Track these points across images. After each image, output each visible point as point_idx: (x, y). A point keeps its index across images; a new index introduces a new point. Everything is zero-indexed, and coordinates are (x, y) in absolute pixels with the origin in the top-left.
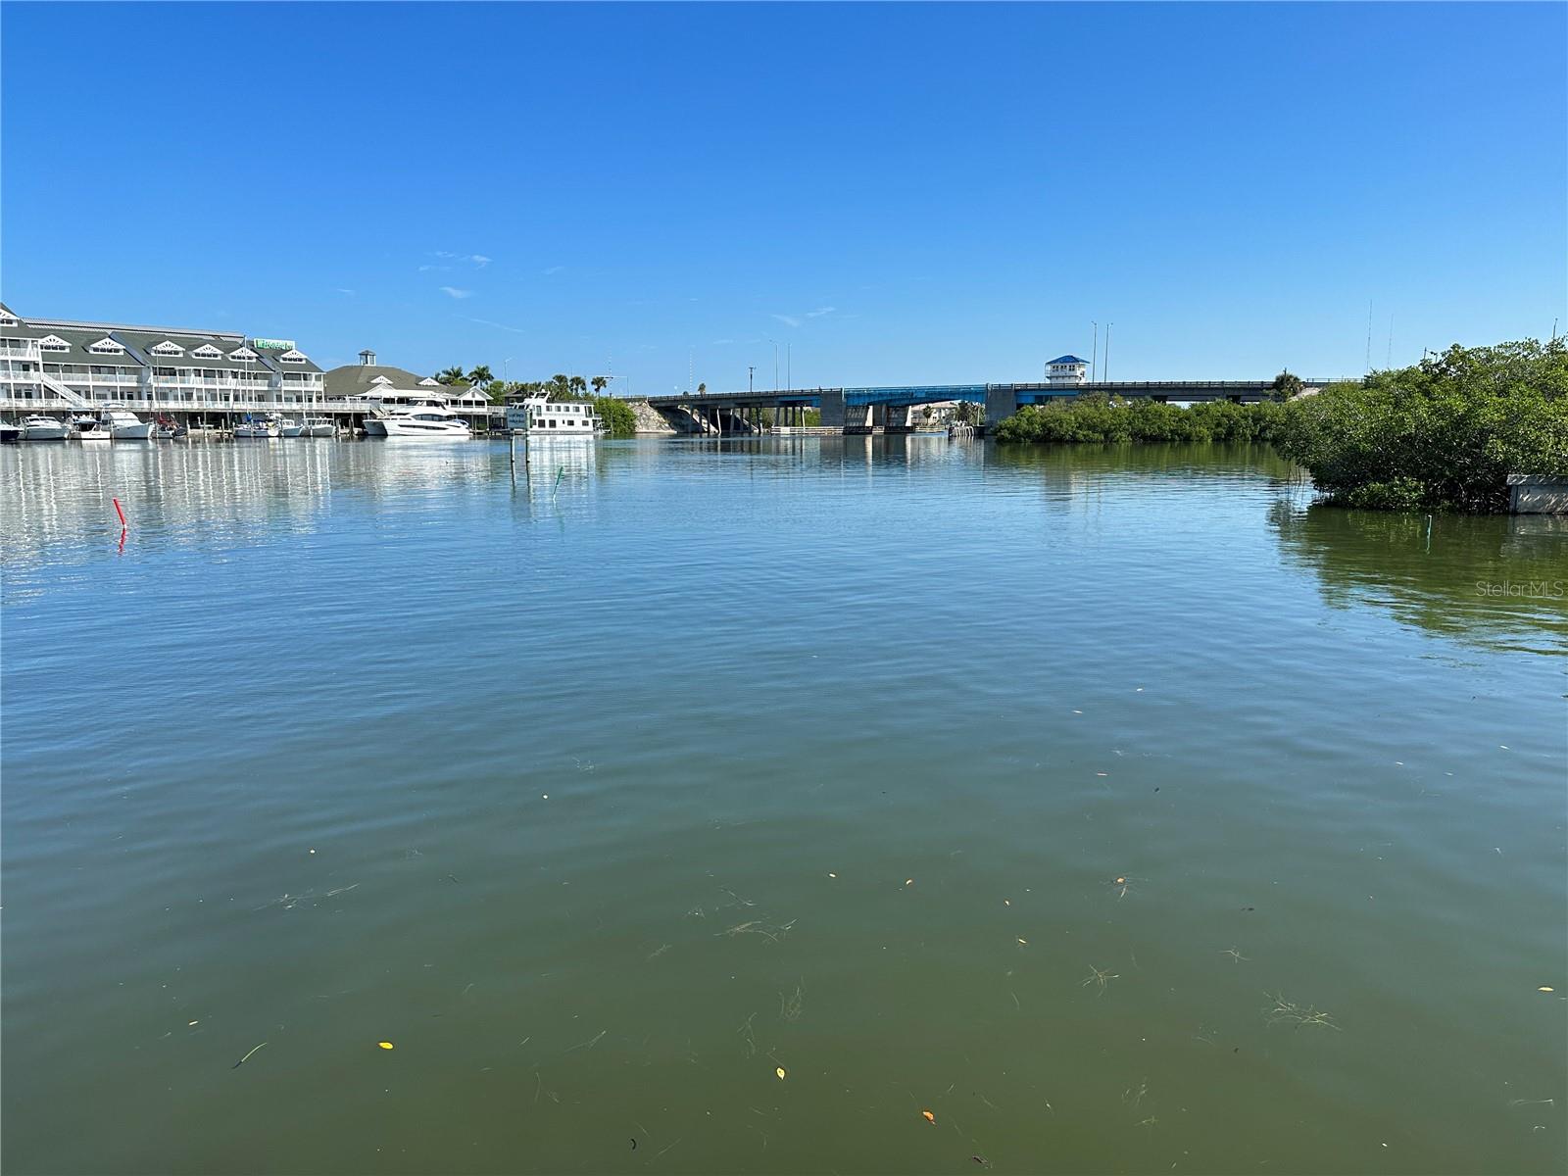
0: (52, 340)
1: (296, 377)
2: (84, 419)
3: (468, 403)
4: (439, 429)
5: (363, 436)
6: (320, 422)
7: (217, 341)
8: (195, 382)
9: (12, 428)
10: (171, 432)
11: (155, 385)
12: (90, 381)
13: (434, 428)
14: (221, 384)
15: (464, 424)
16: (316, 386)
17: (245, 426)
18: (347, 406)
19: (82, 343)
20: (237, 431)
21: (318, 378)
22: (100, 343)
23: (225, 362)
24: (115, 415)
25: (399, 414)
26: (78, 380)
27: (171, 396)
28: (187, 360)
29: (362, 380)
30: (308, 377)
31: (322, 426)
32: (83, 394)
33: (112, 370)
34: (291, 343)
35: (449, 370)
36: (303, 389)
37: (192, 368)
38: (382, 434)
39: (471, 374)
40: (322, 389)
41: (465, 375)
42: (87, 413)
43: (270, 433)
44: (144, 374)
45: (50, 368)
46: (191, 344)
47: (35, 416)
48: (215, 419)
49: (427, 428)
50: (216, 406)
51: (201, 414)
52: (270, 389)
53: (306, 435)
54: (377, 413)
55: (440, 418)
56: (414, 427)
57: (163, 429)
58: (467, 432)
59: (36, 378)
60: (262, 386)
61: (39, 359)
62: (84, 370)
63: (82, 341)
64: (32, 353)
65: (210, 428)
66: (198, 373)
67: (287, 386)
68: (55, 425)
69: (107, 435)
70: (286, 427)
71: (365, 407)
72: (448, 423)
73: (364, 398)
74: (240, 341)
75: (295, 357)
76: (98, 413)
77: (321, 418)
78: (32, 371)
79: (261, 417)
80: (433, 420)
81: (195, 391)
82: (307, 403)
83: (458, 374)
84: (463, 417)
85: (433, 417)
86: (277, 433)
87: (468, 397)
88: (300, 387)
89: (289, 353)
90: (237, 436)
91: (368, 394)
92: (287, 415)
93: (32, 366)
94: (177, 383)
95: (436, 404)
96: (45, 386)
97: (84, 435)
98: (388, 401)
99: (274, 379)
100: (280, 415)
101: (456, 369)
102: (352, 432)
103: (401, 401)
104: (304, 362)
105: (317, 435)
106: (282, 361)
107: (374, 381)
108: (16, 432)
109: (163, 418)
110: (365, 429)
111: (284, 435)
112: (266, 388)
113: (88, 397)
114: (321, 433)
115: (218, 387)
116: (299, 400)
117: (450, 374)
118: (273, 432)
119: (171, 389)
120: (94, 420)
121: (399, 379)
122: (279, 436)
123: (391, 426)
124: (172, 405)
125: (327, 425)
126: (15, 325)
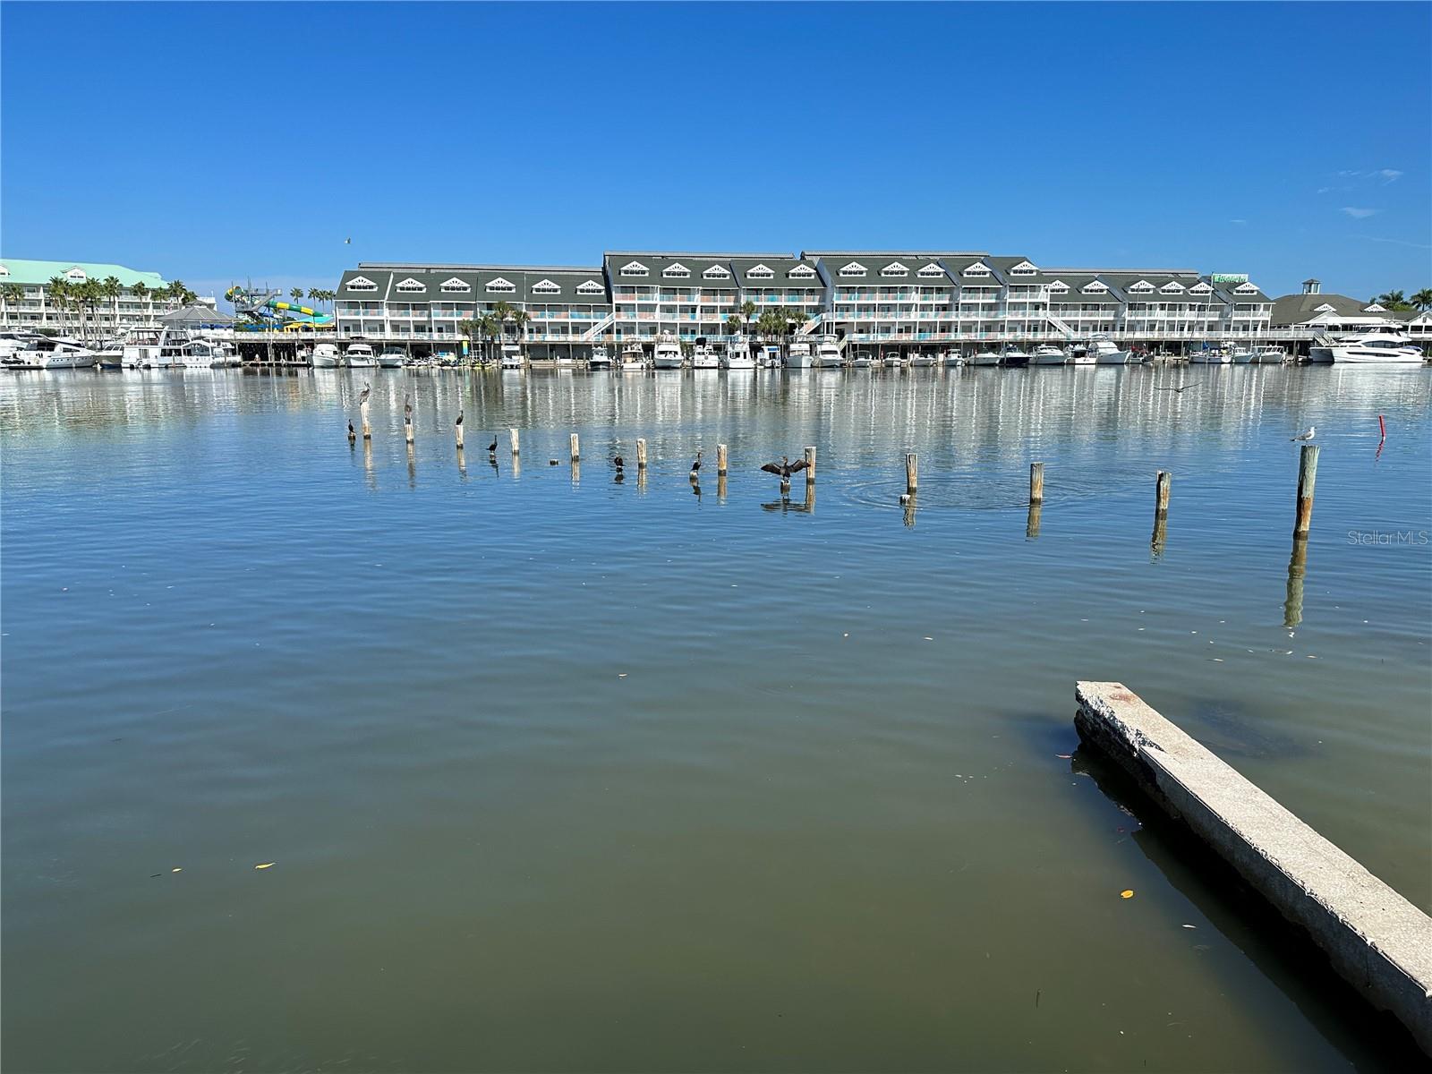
0: (1059, 285)
1: (1247, 308)
2: (1079, 348)
3: (1417, 329)
4: (1390, 355)
5: (1307, 363)
6: (1269, 350)
7: (1177, 277)
8: (1160, 315)
9: (1026, 355)
10: (1141, 359)
11: (1128, 318)
12: (1080, 316)
13: (1385, 355)
14: (1180, 315)
15: (1418, 350)
16: (1264, 315)
17: (1201, 353)
18: (1291, 334)
19: (1076, 287)
20: (1192, 358)
21: (1267, 308)
22: (1090, 285)
23: (1186, 297)
24: (1100, 344)
25: (1348, 341)
26: (1072, 316)
27: (1138, 328)
28: (1156, 296)
29: (1304, 308)
30: (1257, 308)
31: (1271, 353)
32: (1072, 326)
33: (1096, 307)
34: (1245, 277)
35: (1388, 294)
36: (1251, 319)
37: (1158, 303)
38: (1328, 360)
39: (1413, 298)
40: (1269, 319)
41: (1406, 298)
42: (1080, 343)
43: (1224, 359)
44: (1121, 309)
45: (1054, 307)
46: (1159, 282)
47: (1043, 346)
48: (1174, 347)
49: (1377, 355)
50: (1173, 336)
51: (1161, 342)
52: (1221, 319)
53: (1255, 362)
54: (1321, 341)
55: (1393, 345)
56: (1363, 354)
57: (1135, 356)
58: (1421, 359)
59: (1043, 315)
60: (1213, 317)
61: (1047, 301)
62: (1076, 308)
63: (1078, 283)
64: (1043, 297)
65: (1168, 355)
66: (1163, 307)
67: (1237, 317)
68: (1059, 353)
69: (1093, 360)
70: (1238, 354)
71: (1308, 335)
72: (1400, 349)
73: (1308, 326)
74: (1198, 277)
75: (1247, 289)
76: (1088, 343)
77: (1271, 346)
78: (1041, 309)
79: (1216, 345)
80: (1385, 347)
81: (1159, 322)
82: (1253, 332)
83: (1398, 298)
84: (1414, 343)
85: (1385, 344)
86: (1229, 360)
87: (1418, 322)
88: (1249, 317)
89: (1242, 286)
90: (1192, 362)
91: (1311, 322)
92: (1240, 342)
93: (1041, 306)
94: (1144, 317)
95: (1390, 330)
96: (1049, 322)
97: (1078, 360)
98: (1333, 328)
99: (1226, 310)
100: (1233, 343)
101: (1396, 292)
102: (1297, 359)
103: (1346, 328)
104: (1255, 293)
105: (1266, 362)
106: (1235, 293)
107: (1317, 309)
108: (1028, 358)
109: (1136, 346)
110: (1311, 356)
111: (1237, 362)
112: (1217, 319)
113: (1076, 330)
114: (1268, 360)
115: (1177, 318)
116: (1246, 328)
117: (1388, 298)
118: (1226, 359)
119: (1139, 321)
120: (1085, 349)
121: (1343, 307)
122: (1231, 363)
123: (1339, 353)
124: (1139, 335)
125: (1276, 353)
126: (1035, 274)
